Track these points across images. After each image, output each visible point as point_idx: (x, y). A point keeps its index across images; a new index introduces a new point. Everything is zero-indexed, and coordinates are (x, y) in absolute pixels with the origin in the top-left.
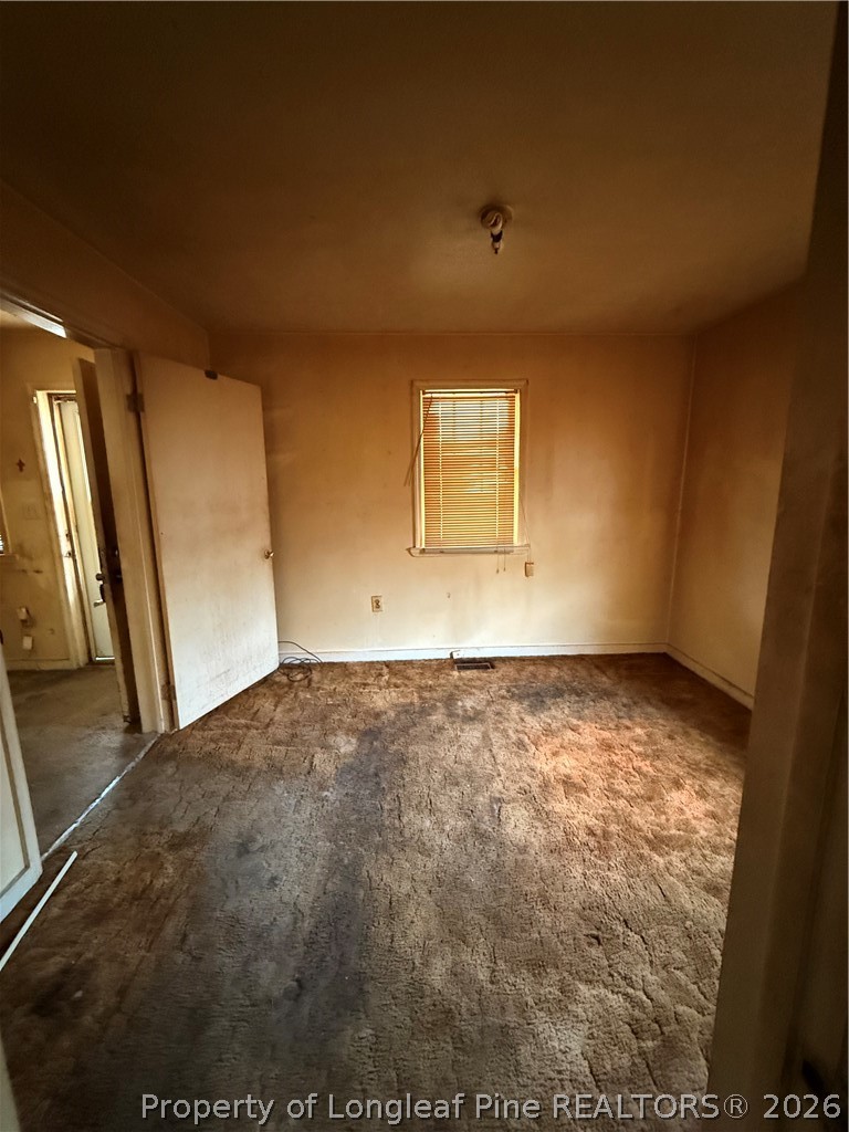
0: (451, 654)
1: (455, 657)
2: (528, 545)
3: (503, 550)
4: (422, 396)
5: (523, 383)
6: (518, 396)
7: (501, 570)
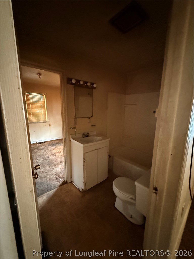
0: (36, 142)
1: (37, 142)
2: (49, 121)
3: (44, 122)
4: (25, 94)
5: (46, 93)
6: (45, 96)
7: (45, 126)
